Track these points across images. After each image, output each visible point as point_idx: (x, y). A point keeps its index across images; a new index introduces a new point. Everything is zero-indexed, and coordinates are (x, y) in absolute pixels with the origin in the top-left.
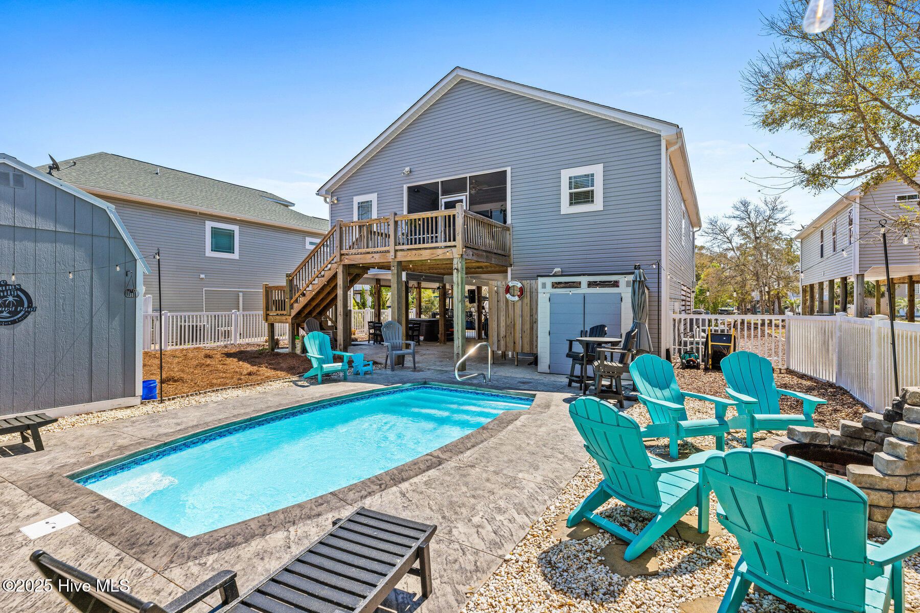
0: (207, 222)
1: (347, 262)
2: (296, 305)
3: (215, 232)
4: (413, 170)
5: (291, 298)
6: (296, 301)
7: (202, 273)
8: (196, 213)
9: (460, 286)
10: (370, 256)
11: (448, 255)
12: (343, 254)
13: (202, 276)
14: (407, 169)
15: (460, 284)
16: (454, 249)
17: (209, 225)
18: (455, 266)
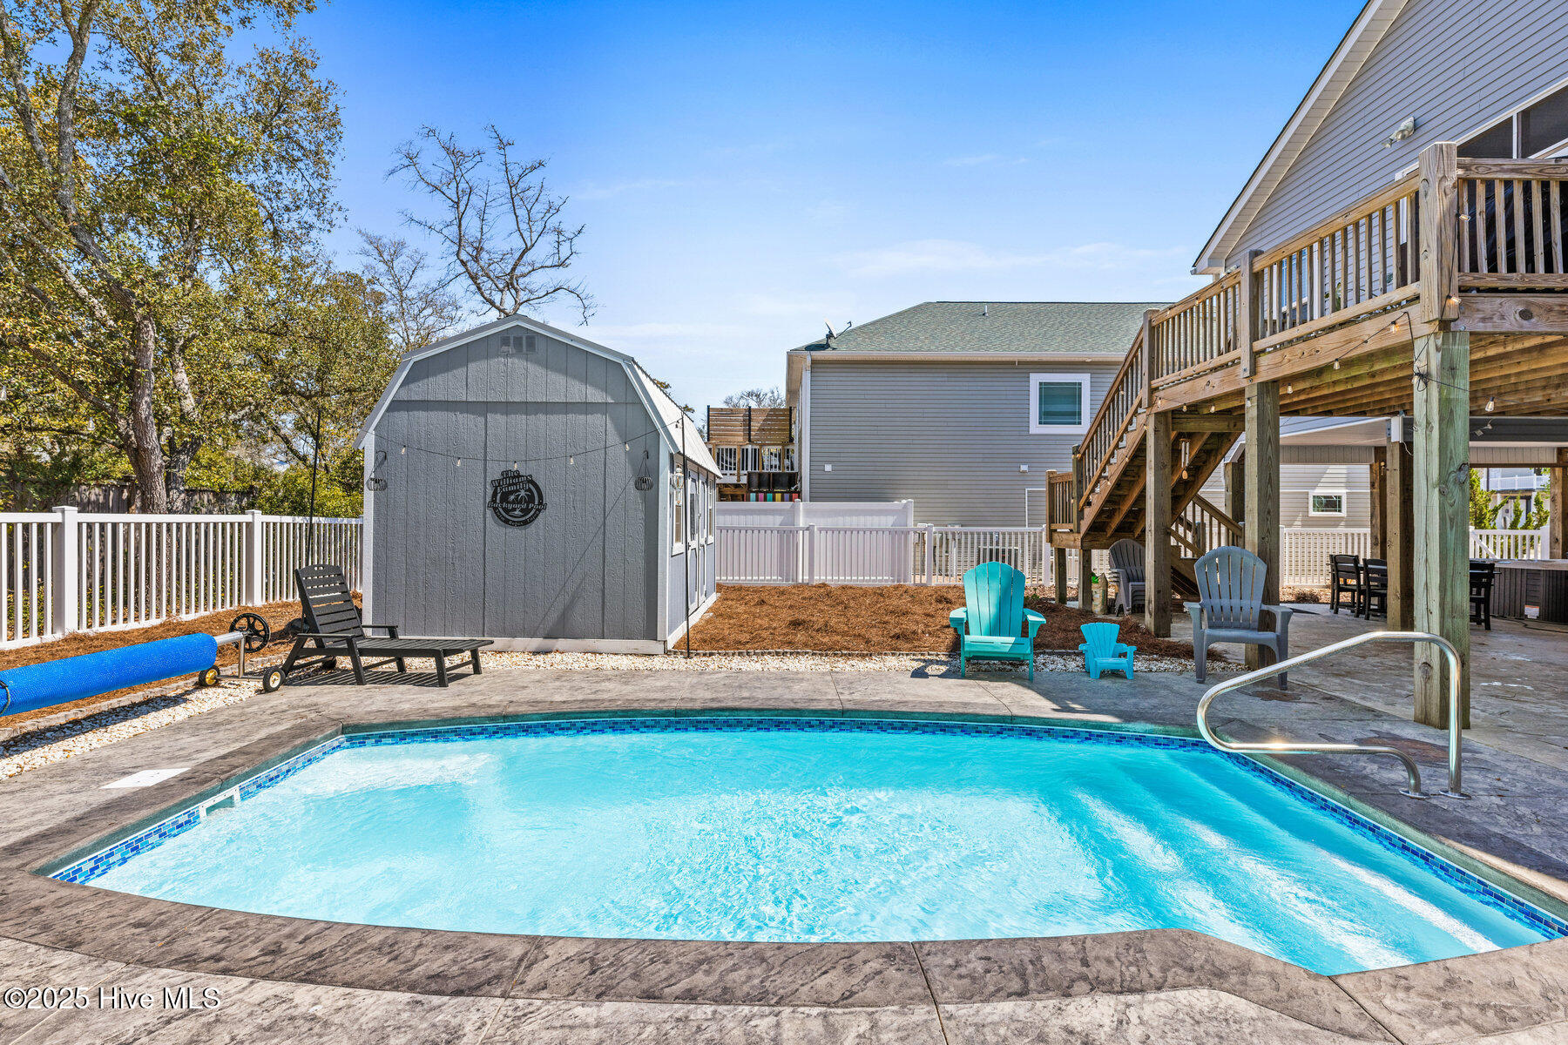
0: (1032, 376)
1: (1161, 405)
2: (1087, 510)
3: (1047, 391)
4: (1421, 121)
5: (1080, 496)
6: (1089, 503)
7: (1024, 463)
8: (1013, 363)
9: (1436, 433)
10: (1202, 382)
11: (1397, 334)
12: (1157, 389)
13: (1024, 468)
14: (1408, 122)
15: (1436, 425)
16: (1414, 310)
17: (1036, 379)
18: (1420, 365)
